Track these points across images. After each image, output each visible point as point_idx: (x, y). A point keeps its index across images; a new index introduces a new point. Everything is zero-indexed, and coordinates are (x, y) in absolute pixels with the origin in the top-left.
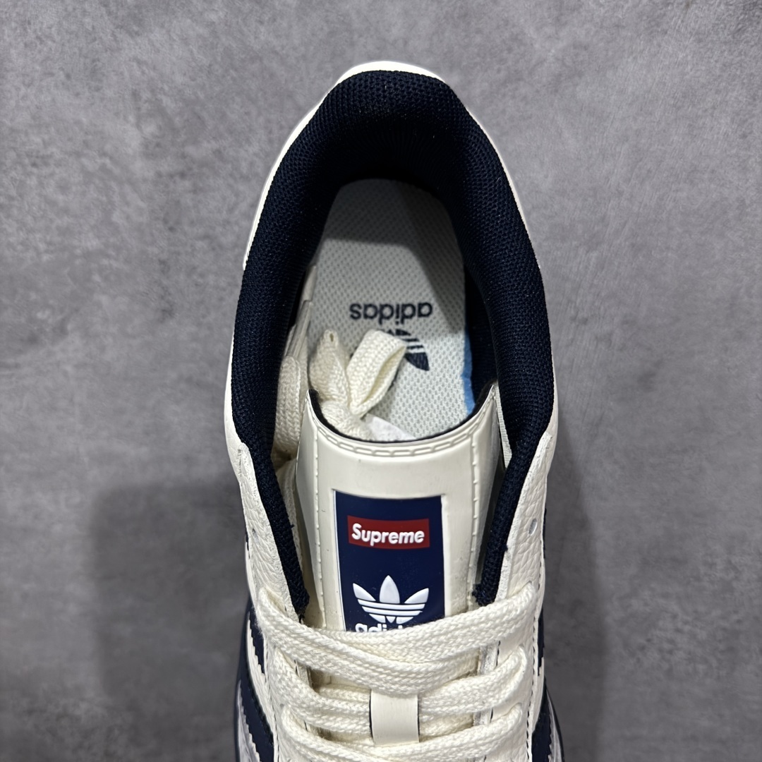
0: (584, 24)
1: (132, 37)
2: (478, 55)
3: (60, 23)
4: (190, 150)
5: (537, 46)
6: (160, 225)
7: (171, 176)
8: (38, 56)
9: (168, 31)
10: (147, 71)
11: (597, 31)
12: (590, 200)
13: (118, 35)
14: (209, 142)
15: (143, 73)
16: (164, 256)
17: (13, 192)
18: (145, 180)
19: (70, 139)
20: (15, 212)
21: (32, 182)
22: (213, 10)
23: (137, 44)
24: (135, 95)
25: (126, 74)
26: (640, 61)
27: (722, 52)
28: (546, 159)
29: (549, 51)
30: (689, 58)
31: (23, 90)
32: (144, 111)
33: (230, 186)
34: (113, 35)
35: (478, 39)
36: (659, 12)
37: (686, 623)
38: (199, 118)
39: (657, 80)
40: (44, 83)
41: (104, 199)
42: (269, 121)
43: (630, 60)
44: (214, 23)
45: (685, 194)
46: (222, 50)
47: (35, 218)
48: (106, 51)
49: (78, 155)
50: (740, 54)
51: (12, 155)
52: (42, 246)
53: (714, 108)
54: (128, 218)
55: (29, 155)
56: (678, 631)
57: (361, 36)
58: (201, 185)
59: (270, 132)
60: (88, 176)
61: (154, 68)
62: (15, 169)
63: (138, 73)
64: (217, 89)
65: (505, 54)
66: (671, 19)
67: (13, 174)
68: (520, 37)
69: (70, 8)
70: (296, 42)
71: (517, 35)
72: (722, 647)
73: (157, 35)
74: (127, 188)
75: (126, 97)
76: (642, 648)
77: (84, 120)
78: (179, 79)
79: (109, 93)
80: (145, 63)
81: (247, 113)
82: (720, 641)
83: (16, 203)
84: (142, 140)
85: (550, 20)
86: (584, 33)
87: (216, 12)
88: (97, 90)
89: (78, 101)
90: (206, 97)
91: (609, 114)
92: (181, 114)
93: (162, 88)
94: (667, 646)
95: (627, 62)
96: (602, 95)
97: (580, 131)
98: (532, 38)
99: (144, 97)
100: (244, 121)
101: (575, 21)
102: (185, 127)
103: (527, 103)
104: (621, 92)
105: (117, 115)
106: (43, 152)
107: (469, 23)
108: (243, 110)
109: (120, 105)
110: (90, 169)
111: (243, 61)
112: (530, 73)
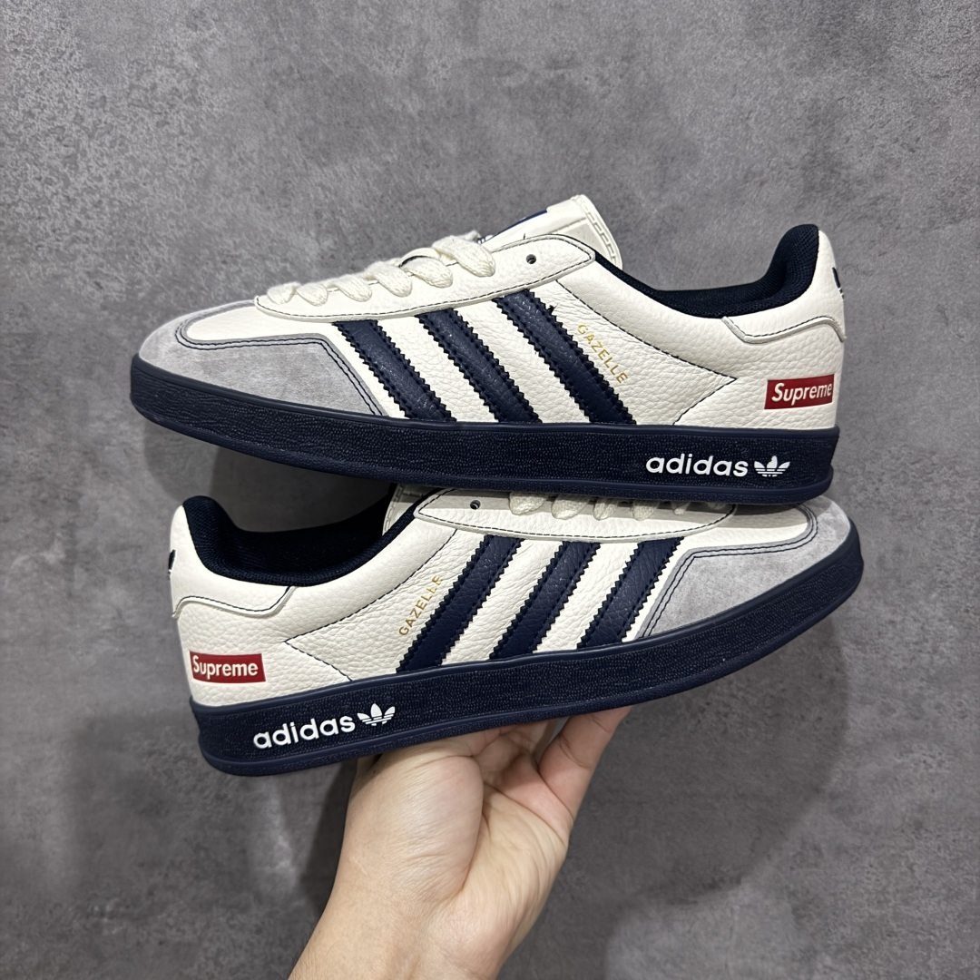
0: (681, 191)
1: (319, 165)
3: (261, 152)
5: (643, 205)
8: (239, 174)
9: (351, 165)
10: (329, 196)
11: (691, 198)
13: (308, 164)
15: (326, 196)
17: (203, 283)
19: (258, 245)
20: (202, 299)
21: (222, 276)
22: (389, 152)
23: (323, 171)
24: (318, 214)
25: (312, 196)
26: (723, 224)
27: (787, 222)
29: (653, 210)
30: (761, 224)
31: (223, 200)
32: (323, 227)
34: (305, 163)
36: (739, 187)
37: (739, 689)
38: (369, 237)
39: (735, 239)
40: (241, 196)
43: (715, 222)
44: (388, 163)
46: (393, 185)
49: (264, 258)
51: (206, 252)
55: (220, 254)
56: (733, 696)
57: (506, 185)
61: (336, 194)
62: (207, 264)
63: (322, 197)
64: (387, 216)
65: (618, 210)
66: (749, 193)
67: (205, 268)
68: (631, 197)
69: (270, 139)
70: (454, 185)
71: (629, 195)
72: (769, 712)
73: (341, 168)
75: (310, 214)
76: (703, 711)
77: (272, 230)
78: (355, 205)
79: (296, 210)
80: (329, 190)
81: (409, 238)
82: (768, 707)
83: (203, 292)
84: (319, 251)
85: (655, 186)
86: (681, 198)
87: (392, 154)
88: (286, 206)
89: (269, 214)
90: (376, 222)
91: (696, 263)
92: (354, 233)
93: (341, 211)
94: (722, 709)
95: (713, 224)
96: (691, 248)
97: (672, 275)
98: (640, 199)
99: (325, 216)
100: (406, 244)
101: (675, 188)
102: (356, 244)
103: (632, 250)
104: (706, 247)
105: (301, 228)
106: (233, 253)
107: (592, 183)
108: (406, 235)
109: (304, 221)
110: (273, 270)
111: (409, 196)
112: (636, 226)
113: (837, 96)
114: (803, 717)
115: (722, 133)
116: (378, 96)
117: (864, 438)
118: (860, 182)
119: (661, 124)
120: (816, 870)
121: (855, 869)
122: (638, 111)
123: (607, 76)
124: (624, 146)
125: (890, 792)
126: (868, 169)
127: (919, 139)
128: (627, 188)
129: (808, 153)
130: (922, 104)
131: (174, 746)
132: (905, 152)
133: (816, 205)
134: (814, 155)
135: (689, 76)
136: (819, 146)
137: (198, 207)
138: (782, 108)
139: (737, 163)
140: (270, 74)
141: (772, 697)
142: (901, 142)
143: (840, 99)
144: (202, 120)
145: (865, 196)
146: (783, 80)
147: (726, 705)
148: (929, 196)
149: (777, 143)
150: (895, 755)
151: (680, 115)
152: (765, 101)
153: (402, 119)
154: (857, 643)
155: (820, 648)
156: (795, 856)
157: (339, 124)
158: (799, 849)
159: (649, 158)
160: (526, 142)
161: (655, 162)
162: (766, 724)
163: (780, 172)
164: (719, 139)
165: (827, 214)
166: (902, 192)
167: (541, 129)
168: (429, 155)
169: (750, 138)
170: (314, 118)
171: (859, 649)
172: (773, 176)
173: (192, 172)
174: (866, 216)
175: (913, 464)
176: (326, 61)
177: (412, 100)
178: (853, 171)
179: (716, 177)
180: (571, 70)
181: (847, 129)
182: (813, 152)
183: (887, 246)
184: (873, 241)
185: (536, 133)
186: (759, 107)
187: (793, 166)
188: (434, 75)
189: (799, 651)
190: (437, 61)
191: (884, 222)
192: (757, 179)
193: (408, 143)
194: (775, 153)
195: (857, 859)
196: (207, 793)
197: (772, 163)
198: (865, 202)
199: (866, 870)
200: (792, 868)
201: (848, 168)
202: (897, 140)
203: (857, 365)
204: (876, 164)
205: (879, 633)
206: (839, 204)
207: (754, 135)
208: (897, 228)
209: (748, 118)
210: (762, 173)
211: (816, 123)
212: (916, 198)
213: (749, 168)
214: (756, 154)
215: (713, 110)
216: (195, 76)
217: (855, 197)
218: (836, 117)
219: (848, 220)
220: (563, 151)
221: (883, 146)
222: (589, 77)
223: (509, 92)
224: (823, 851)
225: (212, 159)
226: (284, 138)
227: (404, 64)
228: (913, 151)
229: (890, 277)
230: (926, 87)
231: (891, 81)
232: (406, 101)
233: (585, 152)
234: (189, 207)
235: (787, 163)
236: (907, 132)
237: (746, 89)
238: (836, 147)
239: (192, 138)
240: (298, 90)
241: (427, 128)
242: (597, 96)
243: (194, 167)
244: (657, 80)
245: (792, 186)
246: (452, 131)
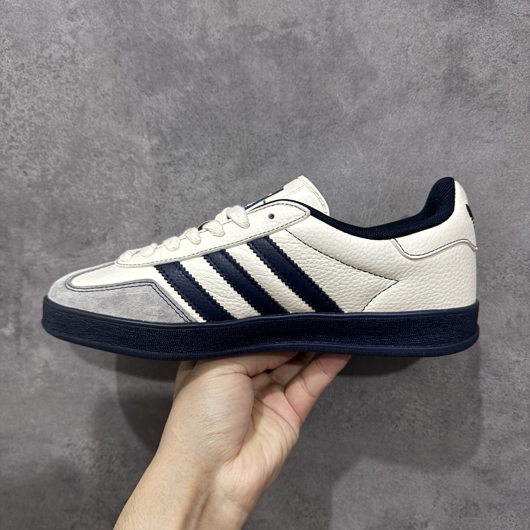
0: (368, 97)
1: (148, 95)
2: (316, 111)
3: (113, 88)
4: (174, 152)
5: (344, 107)
6: (157, 188)
7: (164, 164)
8: (101, 103)
9: (166, 94)
10: (154, 113)
11: (374, 101)
12: (370, 182)
13: (141, 95)
14: (183, 148)
15: (153, 114)
16: (158, 204)
17: (84, 169)
18: (151, 166)
19: (114, 144)
20: (84, 178)
21: (94, 164)
22: (188, 85)
23: (150, 100)
24: (148, 124)
25: (144, 114)
26: (395, 116)
27: (435, 112)
28: (348, 162)
29: (351, 110)
30: (419, 115)
31: (93, 119)
32: (152, 132)
33: (193, 170)
34: (139, 95)
35: (316, 104)
36: (404, 93)
37: (422, 405)
38: (179, 136)
39: (403, 125)
40: (103, 116)
41: (130, 174)
42: (213, 140)
43: (390, 115)
44: (188, 91)
45: (417, 181)
46: (192, 104)
47: (94, 182)
48: (135, 102)
49: (118, 152)
50: (444, 114)
51: (85, 150)
52: (97, 196)
53: (431, 139)
54: (141, 184)
55: (93, 151)
56: (417, 410)
57: (259, 100)
58: (178, 169)
59: (214, 145)
60: (123, 163)
61: (158, 112)
62: (86, 157)
63: (150, 114)
64: (189, 123)
66: (410, 96)
67: (85, 160)
68: (336, 103)
69: (119, 82)
70: (228, 102)
71: (335, 102)
72: (441, 419)
73: (161, 96)
74: (142, 170)
75: (144, 125)
76: (399, 419)
77: (122, 135)
78: (170, 118)
79: (135, 123)
80: (154, 109)
81: (203, 136)
82: (440, 416)
83: (85, 174)
84: (150, 146)
85: (351, 95)
86: (368, 102)
87: (190, 86)
88: (130, 121)
89: (119, 126)
90: (183, 127)
91: (380, 141)
92: (170, 134)
93: (162, 122)
94: (411, 418)
95: (389, 116)
96: (376, 132)
97: (365, 149)
98: (342, 104)
99: (152, 125)
100: (201, 139)
101: (364, 96)
102: (172, 141)
103: (339, 135)
104: (386, 130)
105: (138, 133)
106: (100, 150)
107: (312, 96)
108: (201, 134)
109: (141, 129)
110: (124, 159)
111: (202, 110)
112: (341, 121)
113: (464, 31)
114: (463, 423)
115: (391, 60)
116: (180, 52)
117: (493, 245)
118: (481, 85)
119: (353, 57)
120: (476, 518)
121: (501, 518)
122: (338, 50)
123: (317, 30)
124: (331, 72)
125: (522, 469)
126: (486, 77)
127: (518, 55)
128: (333, 97)
129: (447, 69)
130: (519, 33)
131: (81, 441)
132: (509, 64)
133: (453, 101)
134: (451, 70)
135: (368, 27)
136: (454, 64)
137: (79, 124)
138: (429, 42)
139: (402, 78)
140: (117, 44)
141: (442, 410)
142: (507, 58)
143: (465, 34)
144: (79, 73)
145: (485, 93)
146: (428, 25)
147: (414, 416)
148: (527, 90)
149: (427, 64)
150: (524, 446)
151: (364, 51)
152: (418, 38)
153: (195, 65)
154: (495, 375)
155: (472, 379)
156: (462, 509)
157: (158, 70)
158: (464, 505)
159: (346, 79)
160: (270, 74)
161: (350, 80)
162: (439, 427)
163: (429, 82)
164: (389, 64)
165: (462, 106)
166: (509, 90)
167: (279, 65)
168: (212, 85)
169: (409, 62)
170: (143, 68)
171: (497, 379)
172: (425, 84)
173: (75, 104)
174: (487, 106)
175: (526, 261)
176: (149, 33)
177: (200, 53)
178: (477, 78)
179: (389, 87)
180: (296, 28)
181: (471, 52)
182: (450, 68)
183: (502, 124)
184: (492, 121)
185: (276, 68)
186: (413, 43)
187: (438, 77)
188: (213, 37)
189: (458, 381)
190: (214, 29)
191: (499, 109)
192: (415, 87)
193: (199, 79)
194: (425, 70)
195: (503, 512)
196: (102, 468)
197: (424, 76)
198: (485, 97)
199: (508, 519)
200: (460, 517)
201: (473, 76)
202: (504, 57)
203: (486, 199)
204: (491, 73)
205: (510, 369)
206: (469, 99)
207: (412, 60)
208: (507, 112)
209: (407, 50)
210: (418, 83)
211: (451, 50)
212: (519, 93)
213: (410, 80)
214: (413, 71)
215: (385, 47)
216: (74, 48)
217: (479, 94)
218: (464, 45)
219: (475, 109)
220: (293, 77)
221: (496, 61)
222: (307, 31)
223: (258, 44)
224: (480, 506)
225: (86, 96)
226: (127, 81)
227: (195, 32)
228: (515, 63)
229: (505, 143)
230: (521, 22)
231: (498, 20)
232: (197, 54)
233: (306, 77)
234: (74, 124)
235: (434, 76)
236: (510, 51)
237: (405, 32)
238: (464, 64)
239: (73, 84)
240: (133, 52)
241: (210, 69)
242: (312, 43)
243: (75, 101)
244: (349, 30)
245: (438, 90)
246: (225, 70)
